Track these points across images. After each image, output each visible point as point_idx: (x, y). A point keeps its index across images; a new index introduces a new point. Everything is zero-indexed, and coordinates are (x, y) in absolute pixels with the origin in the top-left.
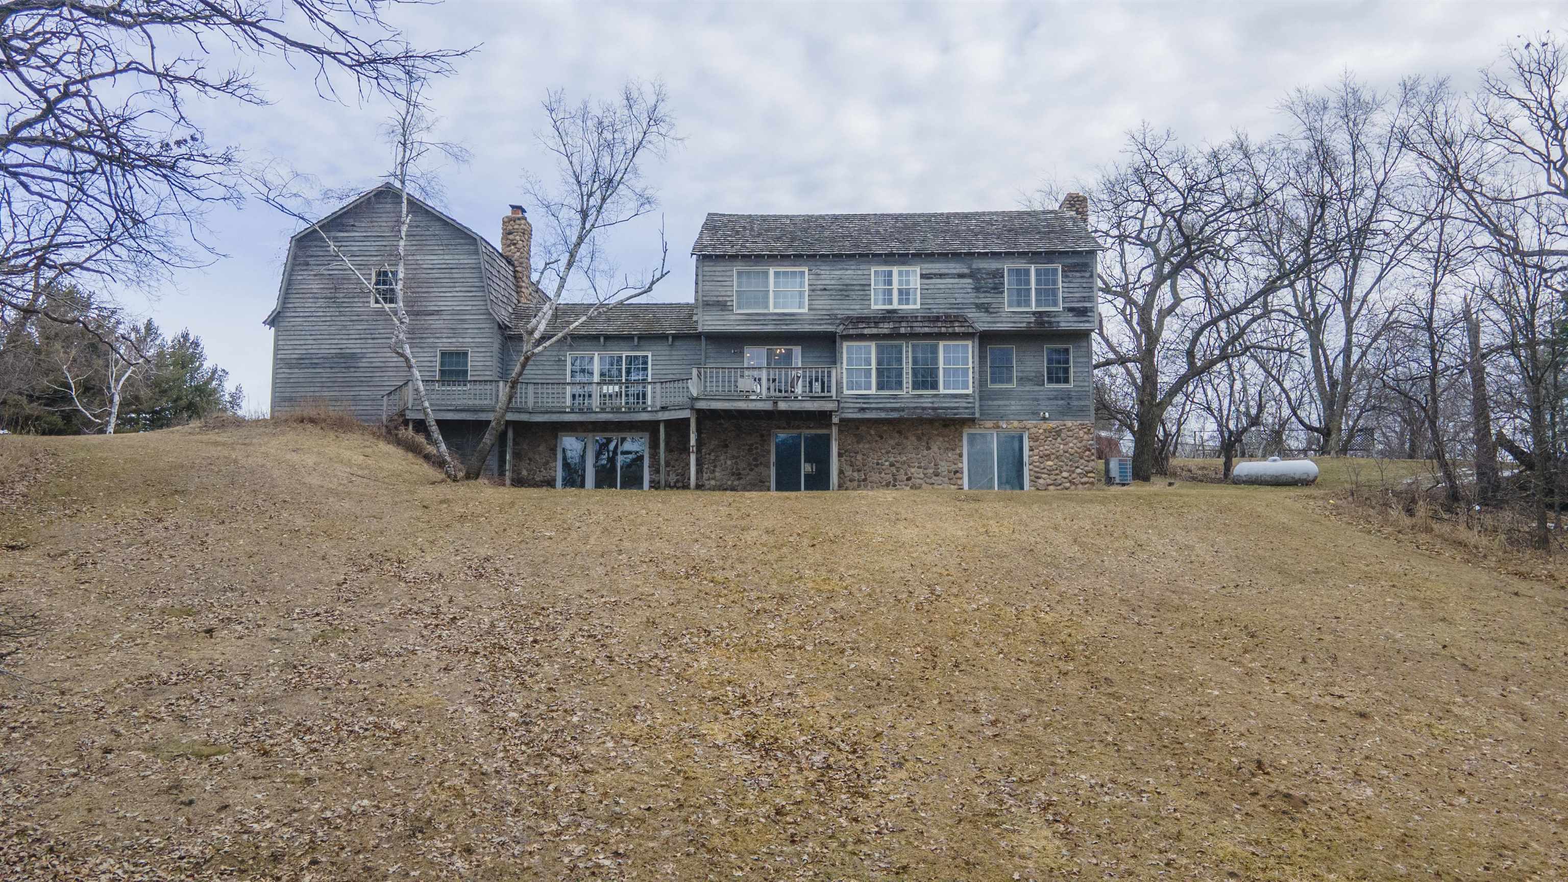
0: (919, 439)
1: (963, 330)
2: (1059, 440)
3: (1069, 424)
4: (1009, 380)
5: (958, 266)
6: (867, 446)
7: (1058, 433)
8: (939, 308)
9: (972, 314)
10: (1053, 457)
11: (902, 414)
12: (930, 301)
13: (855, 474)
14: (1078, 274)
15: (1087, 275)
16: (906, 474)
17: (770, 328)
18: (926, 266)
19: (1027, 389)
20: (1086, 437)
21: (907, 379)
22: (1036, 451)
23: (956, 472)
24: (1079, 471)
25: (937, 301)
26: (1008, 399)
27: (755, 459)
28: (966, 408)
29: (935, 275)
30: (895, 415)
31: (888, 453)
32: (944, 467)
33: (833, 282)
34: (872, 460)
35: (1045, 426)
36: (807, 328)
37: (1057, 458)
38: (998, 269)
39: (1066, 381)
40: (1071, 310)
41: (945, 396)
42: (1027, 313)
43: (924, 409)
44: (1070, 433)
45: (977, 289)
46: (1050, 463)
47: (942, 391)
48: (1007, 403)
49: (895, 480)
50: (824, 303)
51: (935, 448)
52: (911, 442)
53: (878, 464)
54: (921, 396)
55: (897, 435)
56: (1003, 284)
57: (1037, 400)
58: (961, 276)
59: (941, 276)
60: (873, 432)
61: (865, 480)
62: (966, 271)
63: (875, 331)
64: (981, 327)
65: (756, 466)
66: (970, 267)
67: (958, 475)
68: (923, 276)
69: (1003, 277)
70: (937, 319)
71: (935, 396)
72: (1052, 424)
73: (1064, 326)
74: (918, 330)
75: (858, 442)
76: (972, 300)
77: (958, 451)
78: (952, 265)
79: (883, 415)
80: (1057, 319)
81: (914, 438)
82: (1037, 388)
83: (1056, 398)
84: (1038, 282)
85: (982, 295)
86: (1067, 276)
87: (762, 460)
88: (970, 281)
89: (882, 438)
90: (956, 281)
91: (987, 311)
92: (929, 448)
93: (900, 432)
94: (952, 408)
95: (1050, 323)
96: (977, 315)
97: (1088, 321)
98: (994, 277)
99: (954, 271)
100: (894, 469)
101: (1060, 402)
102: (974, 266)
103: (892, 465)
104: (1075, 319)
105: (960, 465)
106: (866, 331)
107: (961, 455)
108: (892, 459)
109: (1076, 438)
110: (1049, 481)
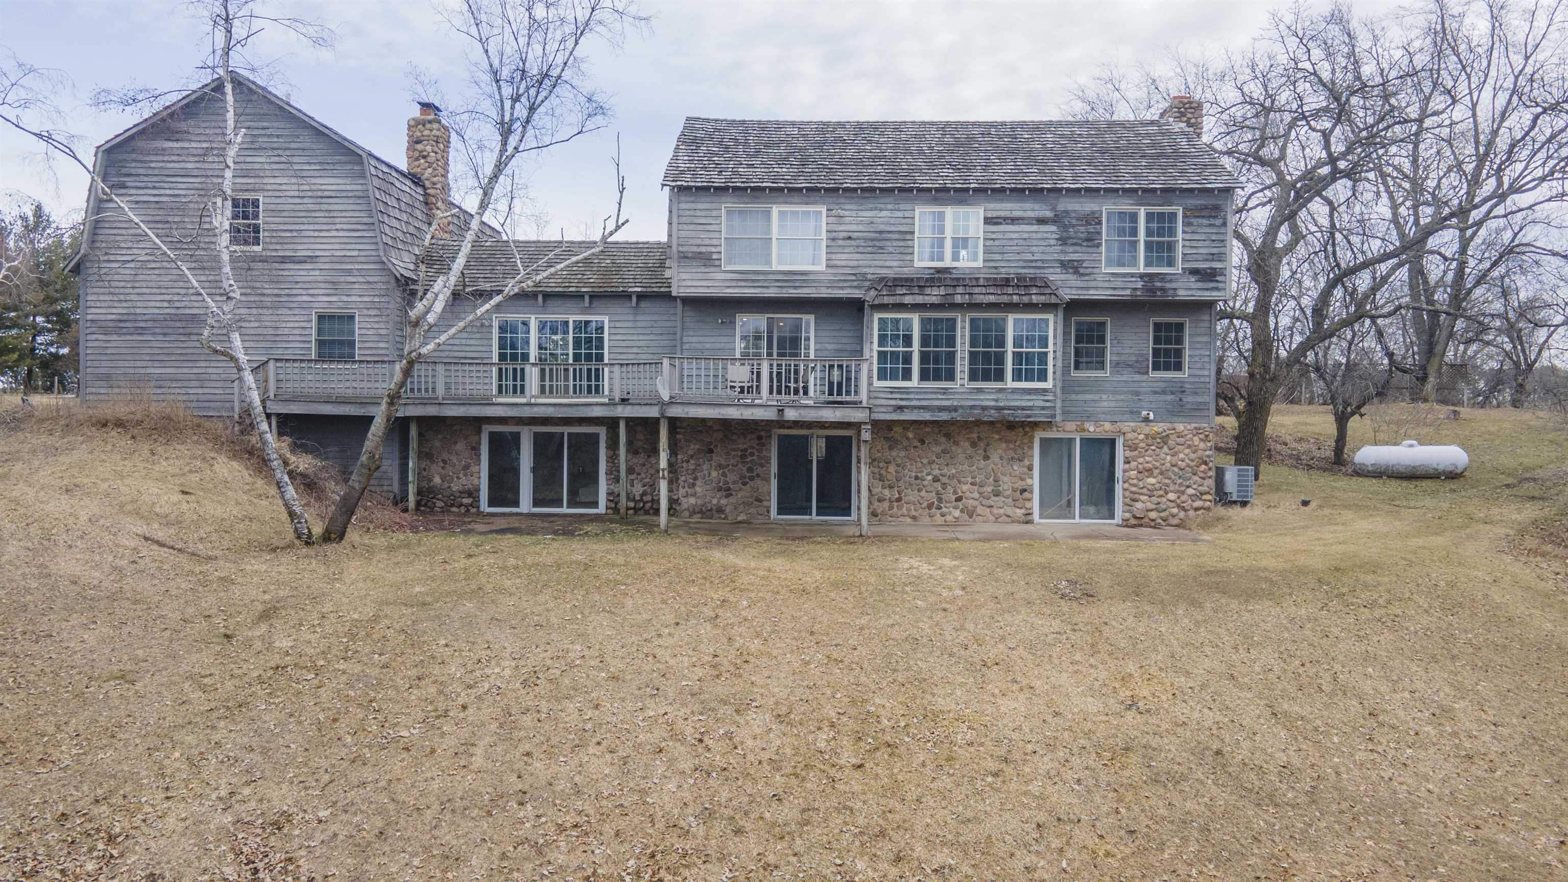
0: (974, 445)
1: (1042, 299)
2: (1165, 449)
3: (1180, 427)
4: (1101, 365)
5: (1037, 206)
6: (903, 454)
7: (1165, 439)
8: (1009, 269)
9: (1055, 276)
10: (1156, 472)
11: (954, 415)
12: (997, 257)
13: (886, 492)
14: (1205, 222)
15: (1218, 222)
16: (955, 492)
17: (772, 292)
18: (992, 206)
19: (1125, 378)
20: (1202, 445)
21: (962, 366)
22: (1133, 464)
23: (1023, 491)
24: (1190, 491)
25: (1006, 257)
26: (1098, 392)
27: (750, 470)
28: (1043, 408)
29: (1005, 219)
30: (944, 416)
31: (931, 463)
32: (1007, 484)
33: (861, 228)
34: (909, 473)
35: (1147, 430)
36: (824, 293)
37: (1162, 473)
38: (1093, 213)
39: (1178, 367)
40: (1194, 272)
41: (1014, 391)
42: (1132, 275)
43: (984, 408)
44: (1181, 440)
45: (1063, 241)
46: (1152, 480)
47: (1010, 384)
48: (1096, 397)
49: (940, 500)
50: (847, 258)
51: (995, 458)
52: (963, 448)
53: (917, 478)
54: (980, 390)
55: (943, 439)
56: (1099, 233)
57: (1137, 394)
58: (1041, 221)
59: (1013, 220)
60: (911, 435)
61: (899, 500)
62: (1049, 214)
63: (919, 299)
64: (1067, 294)
65: (752, 479)
66: (1053, 209)
67: (1026, 495)
68: (988, 221)
69: (1100, 223)
70: (1006, 282)
71: (1000, 390)
72: (1157, 428)
73: (1183, 294)
74: (980, 299)
75: (891, 448)
76: (1056, 256)
77: (1026, 462)
78: (1028, 205)
79: (927, 416)
80: (1173, 285)
81: (967, 444)
82: (1137, 377)
83: (1164, 392)
84: (1149, 233)
85: (1071, 249)
86: (1190, 224)
87: (760, 470)
88: (1053, 228)
89: (922, 442)
90: (1035, 228)
91: (1076, 271)
92: (986, 458)
93: (948, 436)
94: (1023, 409)
95: (1162, 289)
96: (1063, 277)
97: (1217, 289)
98: (1088, 223)
99: (1032, 214)
100: (938, 486)
101: (1170, 398)
102: (1061, 207)
103: (936, 479)
104: (1200, 285)
105: (1029, 481)
106: (908, 300)
107: (1030, 468)
108: (936, 472)
109: (1189, 447)
110: (1150, 506)
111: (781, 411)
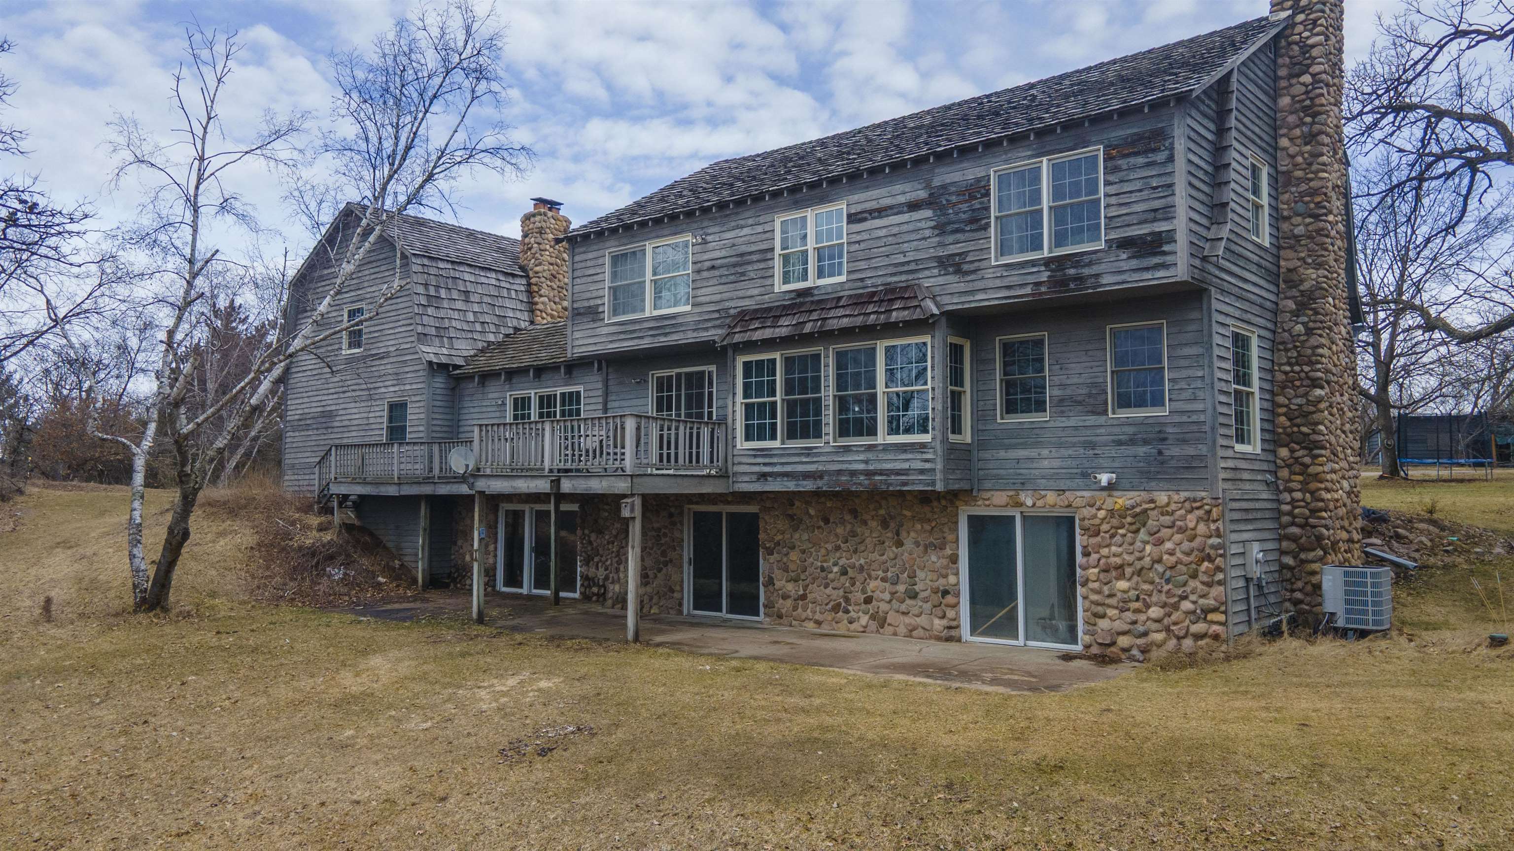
0: (885, 524)
1: (905, 315)
2: (1142, 535)
3: (1162, 498)
4: (1040, 406)
5: (907, 187)
6: (805, 536)
7: (1140, 518)
8: (876, 280)
9: (931, 280)
10: (1128, 571)
11: (820, 483)
12: (863, 265)
13: (790, 587)
14: (1141, 160)
15: (1161, 157)
16: (864, 591)
17: (646, 343)
18: (856, 197)
19: (1072, 422)
20: (1202, 528)
21: (829, 417)
22: (1094, 557)
23: (945, 593)
24: (1186, 605)
25: (874, 263)
26: (1037, 444)
27: (664, 553)
28: (922, 471)
29: (871, 212)
30: (809, 486)
31: (838, 548)
32: (924, 581)
33: (723, 253)
34: (815, 561)
35: (1109, 504)
36: (690, 337)
37: (1139, 572)
38: (978, 180)
39: (1158, 401)
40: (1124, 244)
41: (887, 448)
42: (1033, 263)
43: (853, 473)
44: (1167, 519)
45: (941, 229)
46: (1122, 585)
47: (883, 437)
48: (1032, 453)
49: (847, 600)
50: (710, 292)
51: (909, 544)
52: (871, 532)
53: (823, 569)
54: (847, 449)
55: (848, 517)
56: (987, 209)
57: (1092, 445)
58: (913, 206)
59: (880, 212)
60: (812, 512)
61: (803, 597)
62: (923, 194)
63: (768, 333)
64: (953, 303)
66: (928, 186)
67: (950, 599)
68: (853, 218)
69: (987, 194)
70: (870, 298)
71: (871, 448)
72: (1122, 500)
73: (1109, 282)
74: (833, 324)
75: (796, 529)
76: (932, 252)
77: (948, 551)
78: (898, 188)
79: (791, 486)
80: (1095, 270)
81: (873, 524)
82: (1092, 420)
83: (1132, 441)
84: (1057, 193)
85: (950, 239)
86: (1116, 169)
87: (672, 555)
88: (928, 213)
89: (827, 521)
90: (906, 217)
91: (958, 271)
92: (900, 544)
93: (854, 513)
94: (898, 472)
95: (1079, 279)
96: (941, 280)
97: (1164, 266)
98: (972, 198)
99: (902, 199)
100: (845, 581)
101: (1141, 450)
102: (937, 182)
103: (844, 572)
104: (1134, 263)
105: (952, 579)
106: (757, 336)
107: (954, 559)
108: (842, 562)
109: (1182, 530)
110: (1119, 625)
111: (556, 483)
